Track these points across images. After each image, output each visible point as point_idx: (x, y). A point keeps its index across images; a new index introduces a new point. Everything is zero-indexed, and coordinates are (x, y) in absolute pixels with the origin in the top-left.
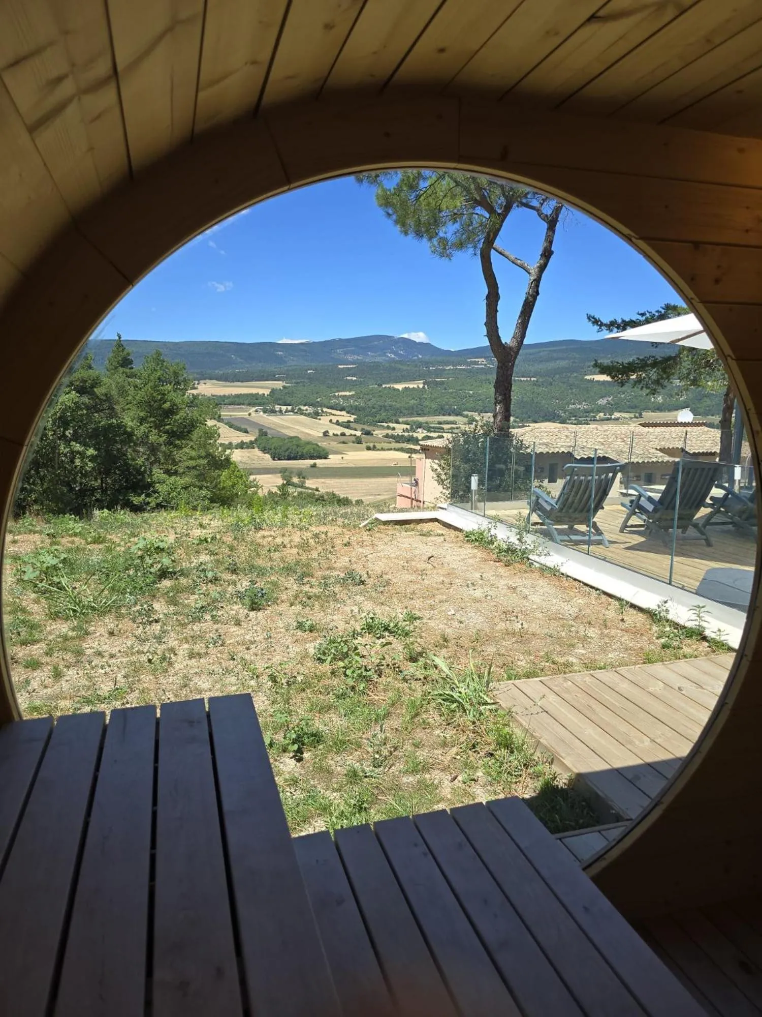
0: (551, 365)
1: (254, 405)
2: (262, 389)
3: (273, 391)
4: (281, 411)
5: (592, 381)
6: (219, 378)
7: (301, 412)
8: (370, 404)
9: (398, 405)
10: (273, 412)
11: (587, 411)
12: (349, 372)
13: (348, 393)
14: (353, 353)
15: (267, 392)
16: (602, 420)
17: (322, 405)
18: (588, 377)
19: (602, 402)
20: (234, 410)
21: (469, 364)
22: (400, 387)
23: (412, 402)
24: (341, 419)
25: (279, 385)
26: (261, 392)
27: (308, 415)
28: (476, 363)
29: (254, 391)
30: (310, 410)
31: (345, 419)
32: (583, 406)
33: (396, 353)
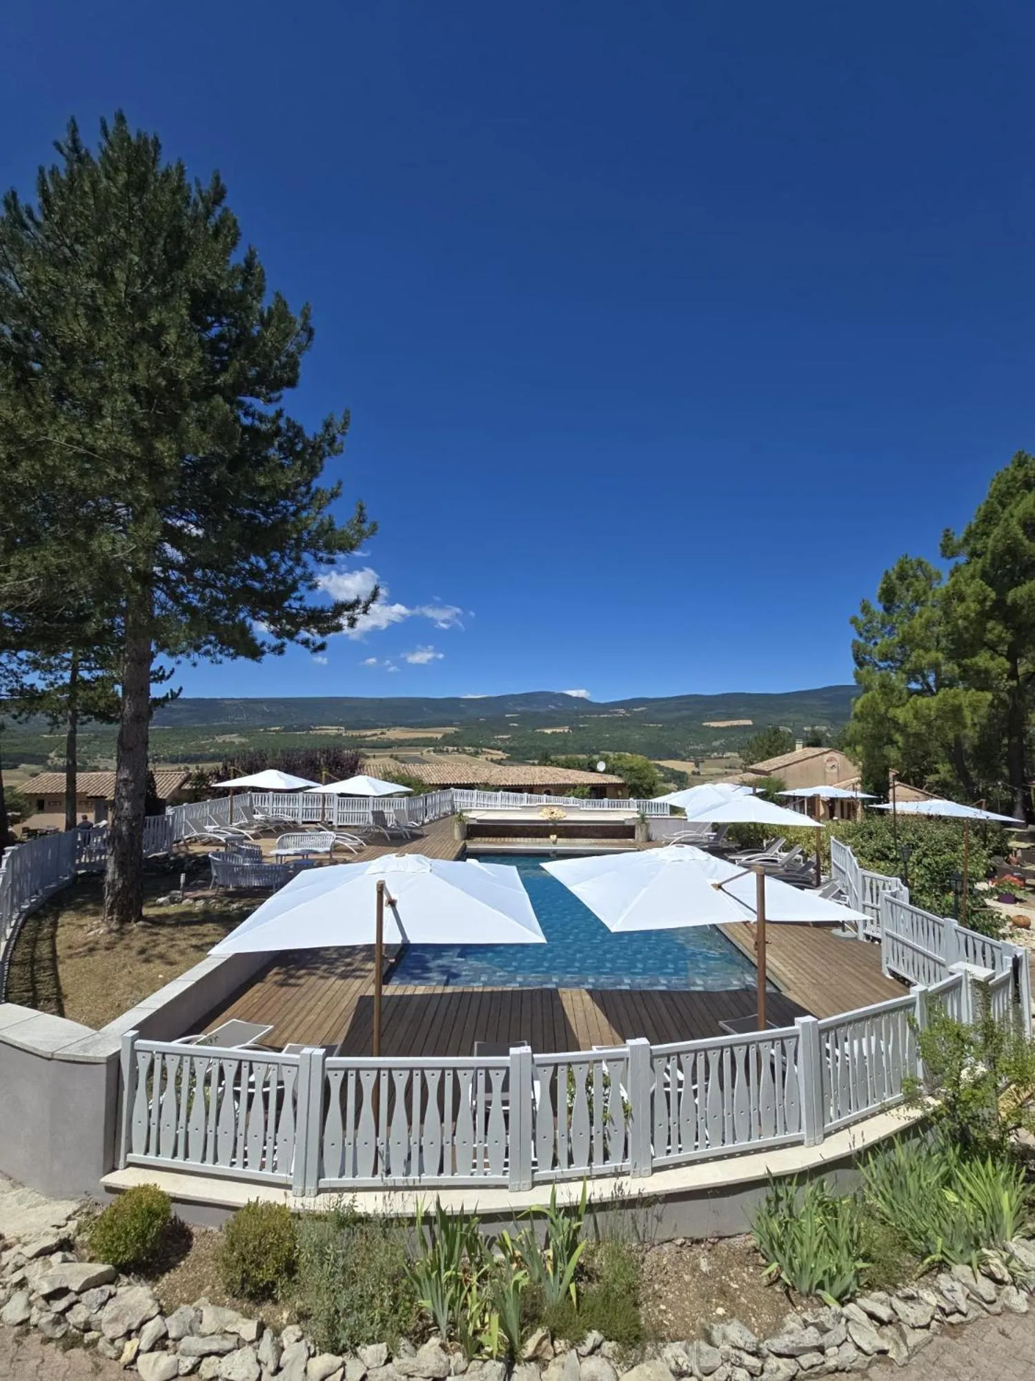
0: (677, 714)
1: (426, 746)
2: (437, 734)
3: (445, 736)
4: (447, 751)
5: (708, 727)
6: (406, 726)
7: (464, 752)
8: (523, 744)
9: (546, 746)
10: (441, 751)
11: (702, 751)
12: (512, 720)
13: (505, 737)
14: (522, 705)
15: (440, 736)
16: (716, 758)
17: (481, 746)
18: (705, 724)
19: (716, 744)
20: (412, 751)
21: (610, 713)
22: (549, 731)
23: (558, 743)
24: (495, 757)
25: (451, 730)
26: (434, 736)
27: (470, 754)
28: (616, 713)
29: (429, 735)
30: (472, 750)
31: (499, 757)
32: (701, 747)
33: (556, 706)
